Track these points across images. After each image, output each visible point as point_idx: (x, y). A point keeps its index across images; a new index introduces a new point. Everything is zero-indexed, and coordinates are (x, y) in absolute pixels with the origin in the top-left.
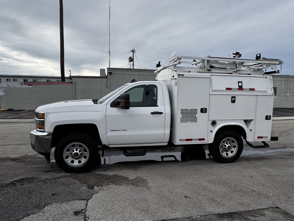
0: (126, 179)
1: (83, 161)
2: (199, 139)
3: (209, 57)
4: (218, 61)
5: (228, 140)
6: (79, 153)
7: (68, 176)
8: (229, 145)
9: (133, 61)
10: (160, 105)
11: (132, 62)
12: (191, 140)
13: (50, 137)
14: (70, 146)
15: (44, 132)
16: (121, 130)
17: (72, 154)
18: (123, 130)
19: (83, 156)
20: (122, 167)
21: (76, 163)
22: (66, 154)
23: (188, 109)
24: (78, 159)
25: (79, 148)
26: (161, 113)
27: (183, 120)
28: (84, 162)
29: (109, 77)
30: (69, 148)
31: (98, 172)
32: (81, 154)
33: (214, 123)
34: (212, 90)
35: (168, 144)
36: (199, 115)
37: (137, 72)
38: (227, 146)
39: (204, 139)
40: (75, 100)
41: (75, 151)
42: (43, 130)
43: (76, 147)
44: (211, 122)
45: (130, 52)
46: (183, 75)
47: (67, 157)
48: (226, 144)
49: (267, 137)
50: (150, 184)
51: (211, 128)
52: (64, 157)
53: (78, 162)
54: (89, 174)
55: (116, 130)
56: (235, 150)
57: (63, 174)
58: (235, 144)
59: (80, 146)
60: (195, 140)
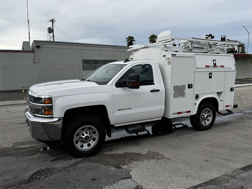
1: (93, 143)
2: (187, 112)
3: (194, 38)
4: (200, 42)
5: (206, 110)
6: (90, 136)
8: (207, 115)
10: (156, 84)
11: (52, 33)
12: (181, 113)
14: (80, 130)
15: (52, 118)
16: (127, 109)
17: (82, 138)
19: (92, 139)
21: (85, 147)
22: (76, 138)
23: (179, 86)
24: (87, 142)
26: (158, 91)
27: (175, 96)
28: (93, 145)
29: (36, 51)
30: (79, 132)
33: (197, 97)
34: (196, 68)
35: (162, 118)
36: (187, 90)
38: (206, 115)
39: (190, 111)
42: (51, 116)
43: (85, 130)
44: (195, 96)
46: (175, 55)
47: (77, 142)
48: (204, 114)
49: (231, 106)
51: (195, 101)
52: (75, 142)
53: (87, 146)
55: (122, 110)
56: (210, 119)
58: (211, 113)
60: (184, 112)
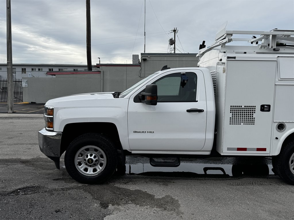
0: (151, 197)
1: (99, 169)
2: (257, 148)
3: (276, 30)
4: (290, 35)
6: (94, 159)
7: (79, 188)
9: (174, 43)
10: (200, 101)
11: (174, 45)
12: (245, 149)
13: (60, 138)
14: (84, 149)
15: (53, 131)
16: (147, 132)
17: (85, 160)
18: (150, 132)
19: (99, 163)
20: (148, 180)
21: (90, 172)
22: (78, 159)
23: (241, 106)
24: (93, 167)
25: (94, 153)
26: (201, 111)
27: (232, 121)
28: (100, 171)
29: (143, 65)
30: (82, 152)
31: (117, 185)
32: (96, 161)
33: (281, 127)
34: (279, 79)
35: (211, 153)
36: (258, 114)
37: (178, 57)
39: (266, 149)
40: (103, 92)
41: (89, 157)
42: (52, 129)
43: (90, 151)
44: (276, 125)
45: (171, 32)
46: (235, 58)
47: (80, 164)
50: (182, 209)
51: (277, 133)
52: (76, 163)
53: (92, 170)
54: (105, 186)
55: (140, 132)
57: (74, 184)
59: (96, 150)
60: (252, 149)
